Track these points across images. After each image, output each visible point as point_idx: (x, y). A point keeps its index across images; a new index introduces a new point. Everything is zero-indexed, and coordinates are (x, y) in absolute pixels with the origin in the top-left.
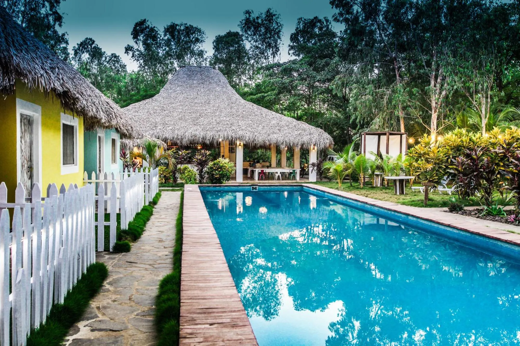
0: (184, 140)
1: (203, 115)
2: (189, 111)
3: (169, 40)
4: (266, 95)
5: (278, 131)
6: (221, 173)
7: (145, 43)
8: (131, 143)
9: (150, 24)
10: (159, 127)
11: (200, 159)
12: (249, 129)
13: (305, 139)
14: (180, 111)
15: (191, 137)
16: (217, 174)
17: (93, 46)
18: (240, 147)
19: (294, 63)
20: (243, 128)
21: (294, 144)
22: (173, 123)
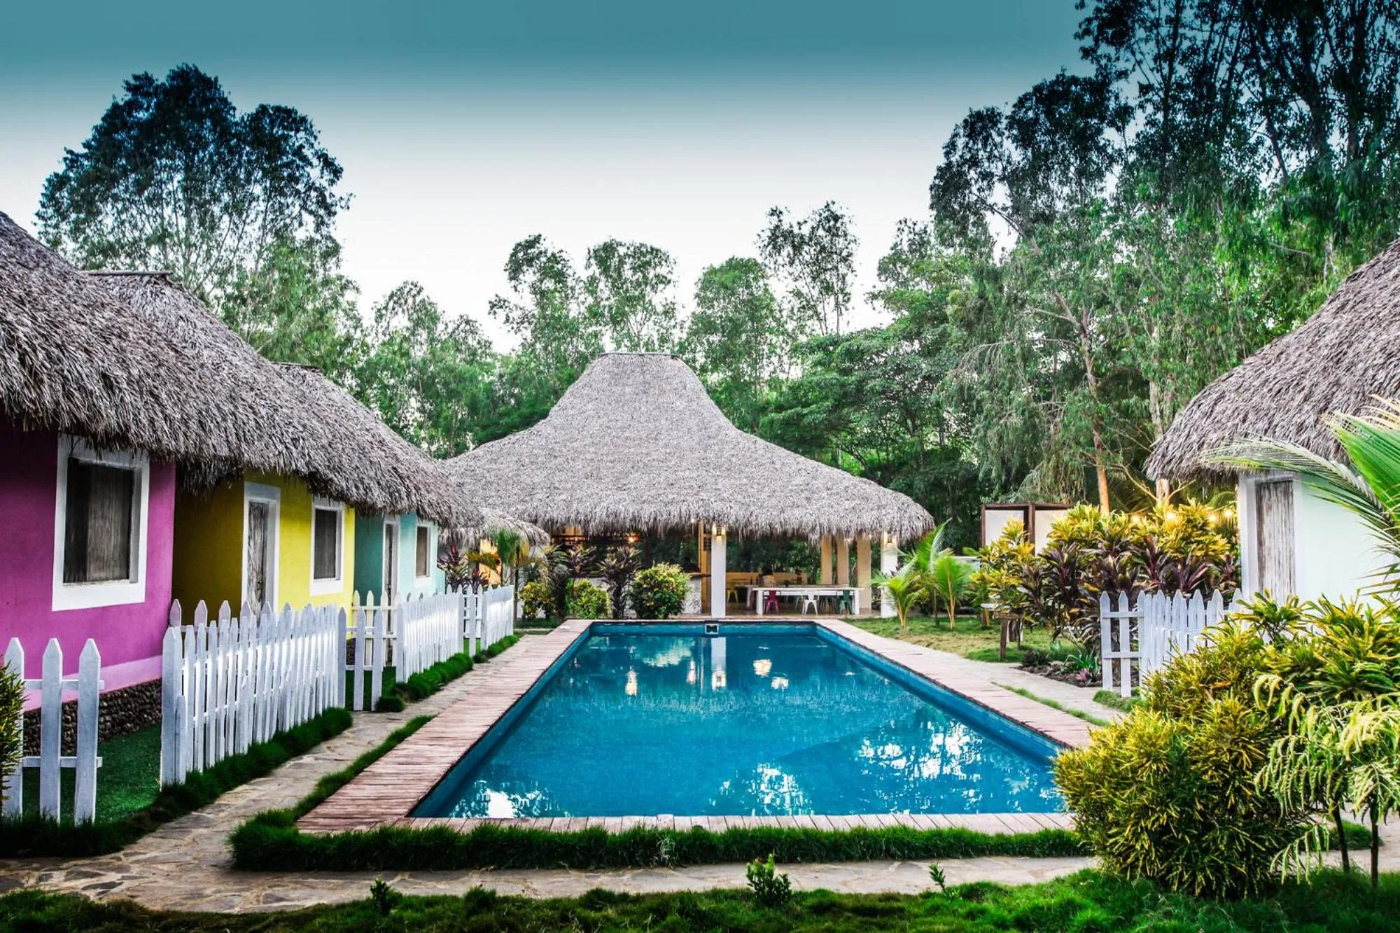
0: (592, 524)
1: (641, 465)
2: (610, 458)
3: (593, 280)
4: (805, 411)
5: (805, 502)
6: (658, 596)
7: (535, 290)
8: (471, 534)
9: (549, 245)
10: (538, 496)
11: (613, 567)
12: (739, 498)
13: (867, 519)
14: (588, 456)
15: (608, 516)
16: (649, 599)
17: (418, 299)
18: (719, 538)
19: (866, 338)
20: (725, 495)
21: (839, 530)
22: (569, 485)
